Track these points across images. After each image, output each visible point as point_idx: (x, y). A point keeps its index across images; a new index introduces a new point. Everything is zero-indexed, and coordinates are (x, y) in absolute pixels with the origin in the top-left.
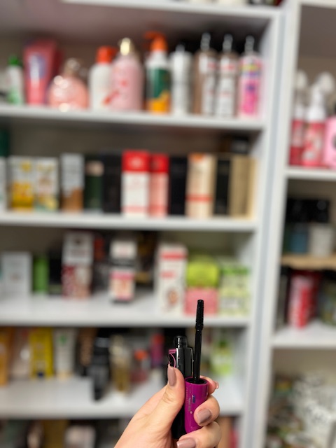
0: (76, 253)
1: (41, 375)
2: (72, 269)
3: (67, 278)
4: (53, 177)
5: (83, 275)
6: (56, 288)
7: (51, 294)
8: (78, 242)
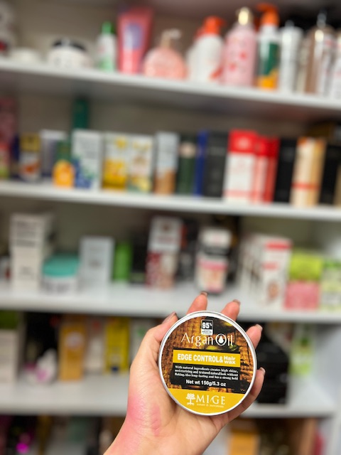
0: (162, 240)
1: (115, 369)
2: (158, 256)
3: (151, 266)
4: (148, 156)
5: (168, 264)
6: (139, 277)
7: (132, 282)
8: (166, 228)
